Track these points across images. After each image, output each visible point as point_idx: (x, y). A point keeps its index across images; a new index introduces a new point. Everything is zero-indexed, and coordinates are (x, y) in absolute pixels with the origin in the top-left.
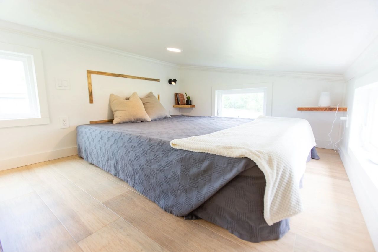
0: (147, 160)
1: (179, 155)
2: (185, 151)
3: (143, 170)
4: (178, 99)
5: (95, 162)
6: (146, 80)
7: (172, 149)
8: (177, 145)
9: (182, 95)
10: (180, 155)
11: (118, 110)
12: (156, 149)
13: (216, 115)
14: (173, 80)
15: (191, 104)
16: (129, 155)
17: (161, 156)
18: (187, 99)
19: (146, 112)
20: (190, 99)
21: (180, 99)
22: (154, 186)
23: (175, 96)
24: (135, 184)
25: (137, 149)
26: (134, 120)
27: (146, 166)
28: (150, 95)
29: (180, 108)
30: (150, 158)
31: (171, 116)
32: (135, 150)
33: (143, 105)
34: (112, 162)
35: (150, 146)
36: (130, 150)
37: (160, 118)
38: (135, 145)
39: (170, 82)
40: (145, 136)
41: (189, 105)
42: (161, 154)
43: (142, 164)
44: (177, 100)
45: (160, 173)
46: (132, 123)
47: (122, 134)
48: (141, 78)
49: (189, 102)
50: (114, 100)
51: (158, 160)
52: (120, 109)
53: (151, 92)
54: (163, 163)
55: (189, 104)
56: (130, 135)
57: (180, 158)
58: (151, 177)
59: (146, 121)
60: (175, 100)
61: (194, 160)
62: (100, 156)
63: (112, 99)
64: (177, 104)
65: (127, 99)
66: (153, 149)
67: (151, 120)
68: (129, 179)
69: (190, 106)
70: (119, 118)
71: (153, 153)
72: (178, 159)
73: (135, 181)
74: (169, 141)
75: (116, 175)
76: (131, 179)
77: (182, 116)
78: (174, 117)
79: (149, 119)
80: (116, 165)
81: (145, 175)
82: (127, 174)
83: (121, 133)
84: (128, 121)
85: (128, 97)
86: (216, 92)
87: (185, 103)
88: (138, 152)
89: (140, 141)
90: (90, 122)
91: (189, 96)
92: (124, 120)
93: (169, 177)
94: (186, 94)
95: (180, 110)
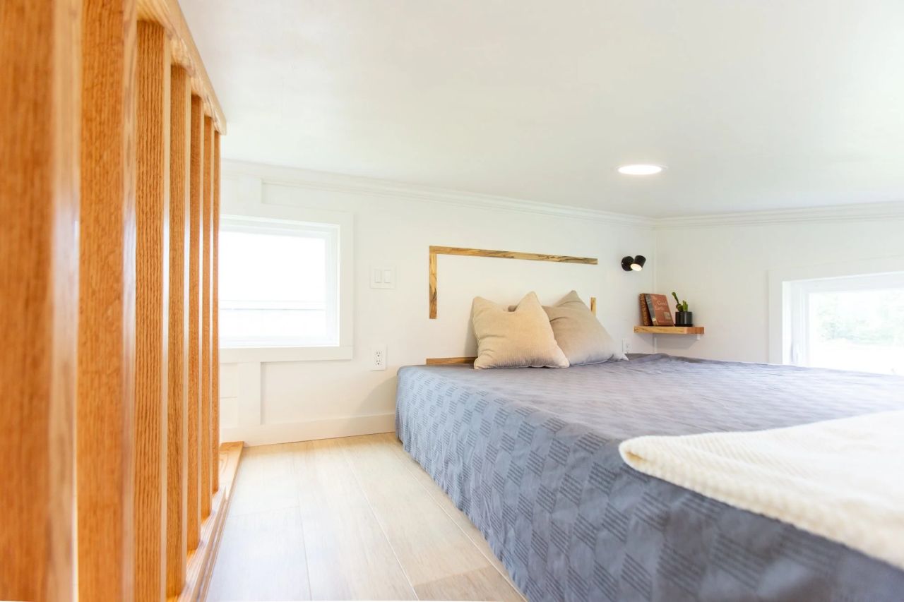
0: (543, 490)
1: (653, 501)
2: (677, 490)
3: (529, 516)
4: (650, 309)
5: (422, 459)
6: (560, 261)
7: (628, 470)
8: (645, 460)
9: (663, 298)
10: (656, 500)
11: (488, 336)
12: (571, 459)
13: (786, 361)
14: (634, 258)
15: (690, 325)
16: (496, 461)
17: (586, 485)
18: (677, 311)
19: (555, 343)
20: (689, 310)
21: (655, 309)
22: (561, 583)
23: (640, 301)
24: (505, 553)
25: (517, 446)
26: (524, 362)
27: (537, 508)
28: (571, 300)
29: (655, 335)
30: (554, 486)
31: (627, 355)
32: (511, 449)
33: (551, 324)
34: (456, 469)
35: (554, 447)
36: (498, 446)
37: (593, 359)
38: (514, 434)
39: (627, 264)
40: (543, 410)
41: (684, 325)
42: (588, 478)
43: (528, 498)
44: (645, 313)
45: (582, 545)
46: (521, 370)
47: (484, 398)
48: (548, 258)
49: (684, 318)
50: (482, 311)
51: (578, 497)
52: (492, 334)
53: (573, 292)
54: (595, 511)
55: (685, 323)
56: (503, 402)
57: (656, 511)
58: (553, 549)
59: (556, 365)
60: (641, 312)
61: (722, 536)
62: (433, 446)
63: (478, 309)
64: (646, 323)
65: (512, 309)
66: (564, 458)
67: (568, 365)
68: (491, 531)
69: (688, 330)
70: (488, 355)
71: (561, 471)
72: (648, 513)
73: (505, 542)
74: (620, 441)
75: (463, 507)
76: (496, 533)
77: (663, 357)
78: (636, 358)
79: (564, 361)
80: (463, 478)
81: (534, 534)
82: (486, 514)
83: (483, 394)
84: (509, 363)
85: (513, 304)
86: (786, 286)
87: (672, 320)
88: (520, 457)
89: (526, 423)
90: (428, 360)
91: (686, 301)
92: (500, 362)
93: (612, 570)
94: (674, 294)
95: (656, 339)
